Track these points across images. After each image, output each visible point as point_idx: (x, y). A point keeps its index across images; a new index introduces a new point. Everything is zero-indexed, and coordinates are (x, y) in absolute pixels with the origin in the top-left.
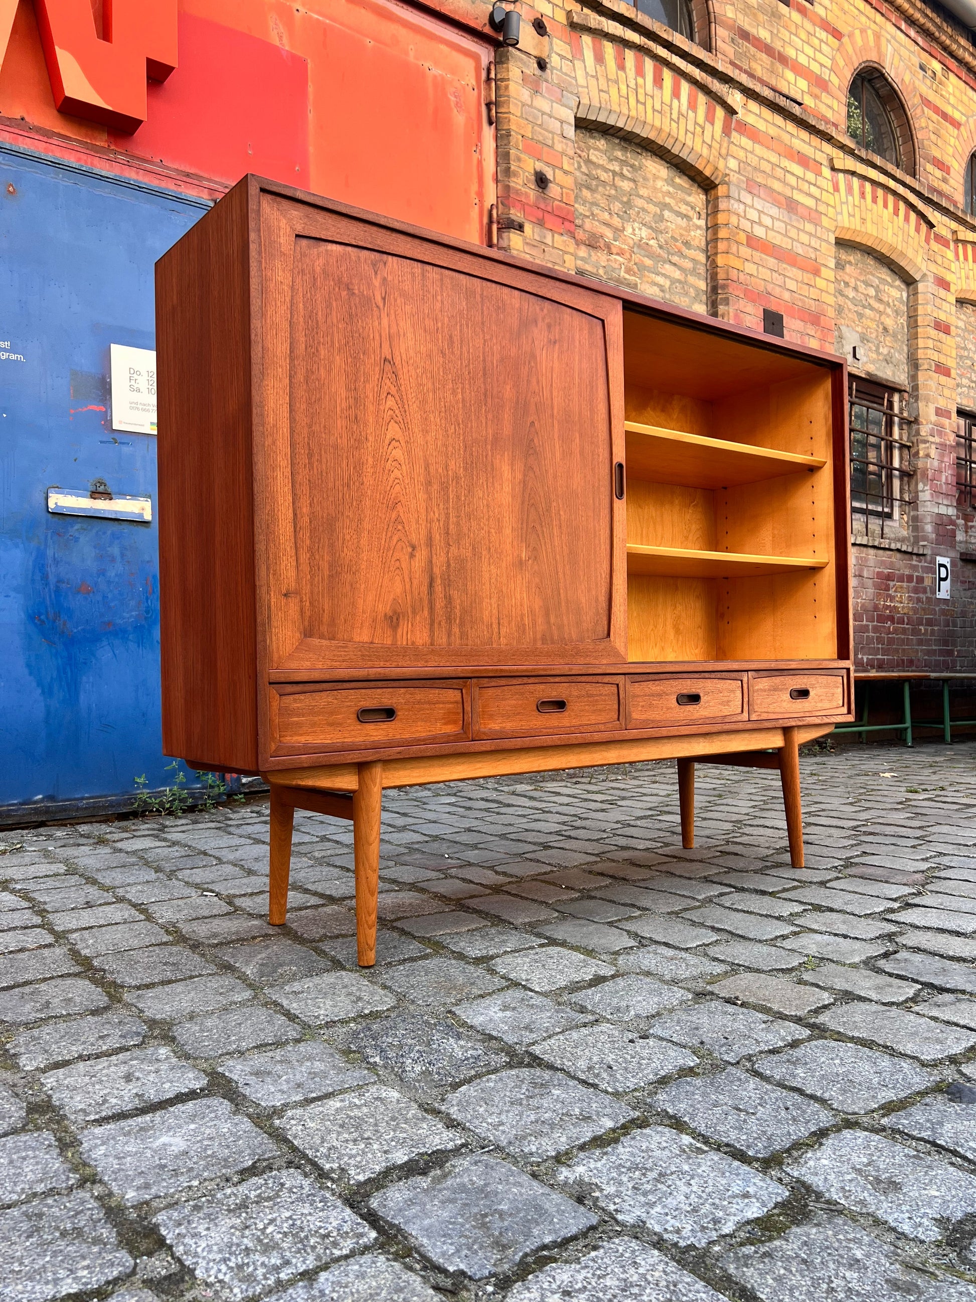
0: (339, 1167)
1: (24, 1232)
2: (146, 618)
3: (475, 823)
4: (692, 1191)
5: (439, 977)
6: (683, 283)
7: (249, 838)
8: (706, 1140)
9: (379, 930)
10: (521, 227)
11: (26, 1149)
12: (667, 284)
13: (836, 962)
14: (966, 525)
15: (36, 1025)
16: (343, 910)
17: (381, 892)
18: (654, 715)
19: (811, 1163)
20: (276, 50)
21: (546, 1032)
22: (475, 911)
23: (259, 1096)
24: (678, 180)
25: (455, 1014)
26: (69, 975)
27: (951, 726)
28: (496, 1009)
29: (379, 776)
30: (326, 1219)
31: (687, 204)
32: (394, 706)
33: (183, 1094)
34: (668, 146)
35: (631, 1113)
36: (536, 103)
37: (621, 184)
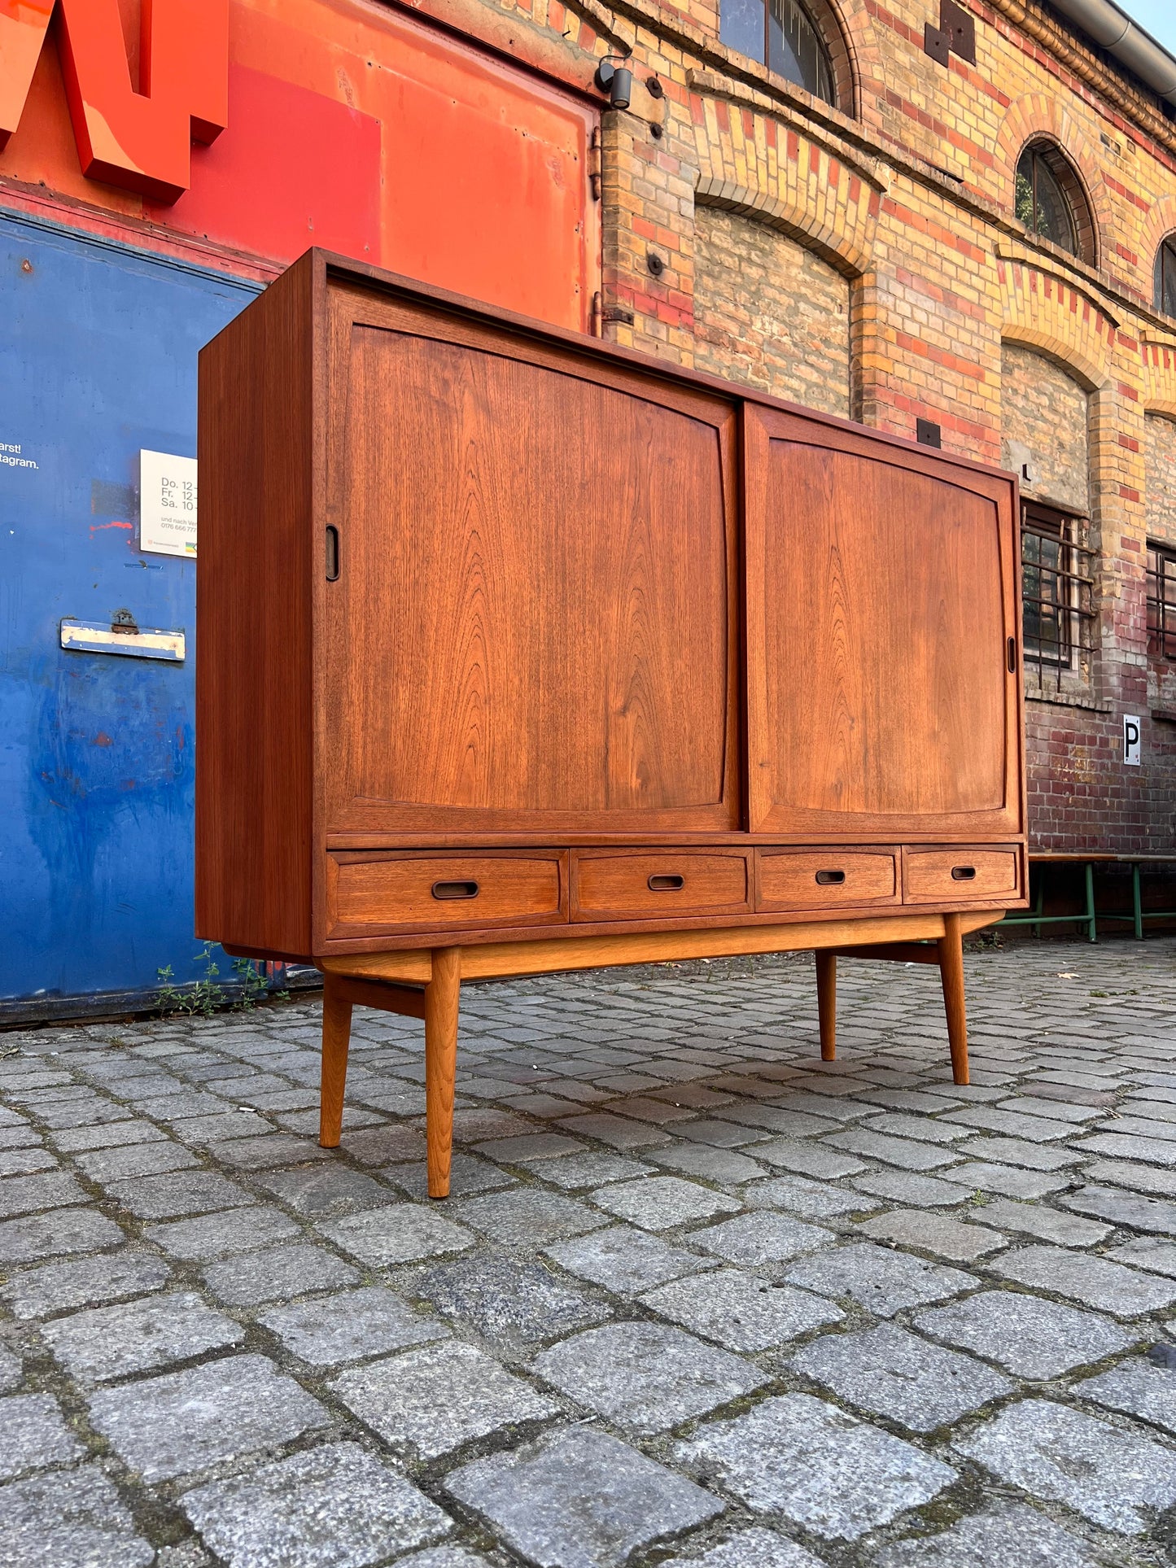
0: (407, 1440)
1: (20, 1514)
2: (175, 777)
3: (569, 1028)
4: (839, 1473)
5: (526, 1210)
6: (822, 387)
7: (295, 1043)
8: (855, 1411)
9: (453, 1154)
10: (630, 320)
11: (22, 1414)
12: (803, 388)
13: (1011, 1198)
14: (1158, 677)
15: (35, 1265)
16: (410, 1131)
17: (456, 1109)
18: (790, 896)
19: (985, 1439)
20: (343, 110)
21: (659, 1278)
22: (571, 1133)
23: (308, 1352)
24: (815, 267)
25: (547, 1256)
26: (75, 1205)
27: (1143, 919)
28: (598, 1250)
29: (456, 964)
30: (390, 1503)
31: (827, 295)
32: (477, 880)
33: (214, 1350)
34: (804, 227)
35: (764, 1377)
36: (648, 176)
37: (748, 270)
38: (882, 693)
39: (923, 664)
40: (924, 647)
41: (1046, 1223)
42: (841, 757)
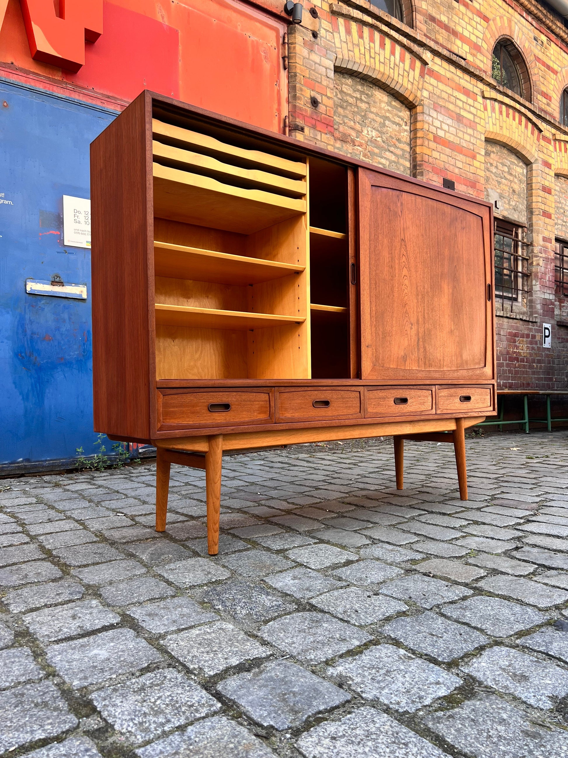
0: (199, 667)
1: (13, 704)
2: (83, 356)
3: (275, 475)
4: (406, 681)
5: (255, 560)
6: (397, 163)
7: (144, 483)
8: (413, 652)
9: (220, 534)
10: (302, 130)
11: (14, 657)
12: (387, 163)
13: (488, 553)
14: (560, 305)
15: (19, 587)
16: (199, 524)
17: (221, 513)
18: (381, 410)
19: (476, 665)
20: (160, 25)
21: (319, 591)
22: (276, 524)
23: (151, 627)
24: (393, 103)
25: (265, 581)
26: (39, 559)
27: (552, 422)
28: (290, 578)
29: (220, 443)
30: (191, 697)
31: (399, 117)
32: (230, 403)
33: (106, 626)
34: (388, 83)
35: (370, 637)
36: (311, 57)
37: (361, 105)
38: (426, 311)
39: (446, 297)
40: (446, 288)
41: (505, 565)
42: (406, 343)
